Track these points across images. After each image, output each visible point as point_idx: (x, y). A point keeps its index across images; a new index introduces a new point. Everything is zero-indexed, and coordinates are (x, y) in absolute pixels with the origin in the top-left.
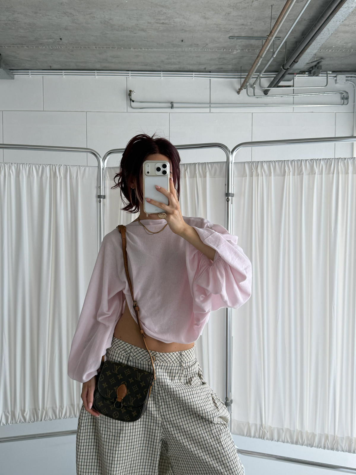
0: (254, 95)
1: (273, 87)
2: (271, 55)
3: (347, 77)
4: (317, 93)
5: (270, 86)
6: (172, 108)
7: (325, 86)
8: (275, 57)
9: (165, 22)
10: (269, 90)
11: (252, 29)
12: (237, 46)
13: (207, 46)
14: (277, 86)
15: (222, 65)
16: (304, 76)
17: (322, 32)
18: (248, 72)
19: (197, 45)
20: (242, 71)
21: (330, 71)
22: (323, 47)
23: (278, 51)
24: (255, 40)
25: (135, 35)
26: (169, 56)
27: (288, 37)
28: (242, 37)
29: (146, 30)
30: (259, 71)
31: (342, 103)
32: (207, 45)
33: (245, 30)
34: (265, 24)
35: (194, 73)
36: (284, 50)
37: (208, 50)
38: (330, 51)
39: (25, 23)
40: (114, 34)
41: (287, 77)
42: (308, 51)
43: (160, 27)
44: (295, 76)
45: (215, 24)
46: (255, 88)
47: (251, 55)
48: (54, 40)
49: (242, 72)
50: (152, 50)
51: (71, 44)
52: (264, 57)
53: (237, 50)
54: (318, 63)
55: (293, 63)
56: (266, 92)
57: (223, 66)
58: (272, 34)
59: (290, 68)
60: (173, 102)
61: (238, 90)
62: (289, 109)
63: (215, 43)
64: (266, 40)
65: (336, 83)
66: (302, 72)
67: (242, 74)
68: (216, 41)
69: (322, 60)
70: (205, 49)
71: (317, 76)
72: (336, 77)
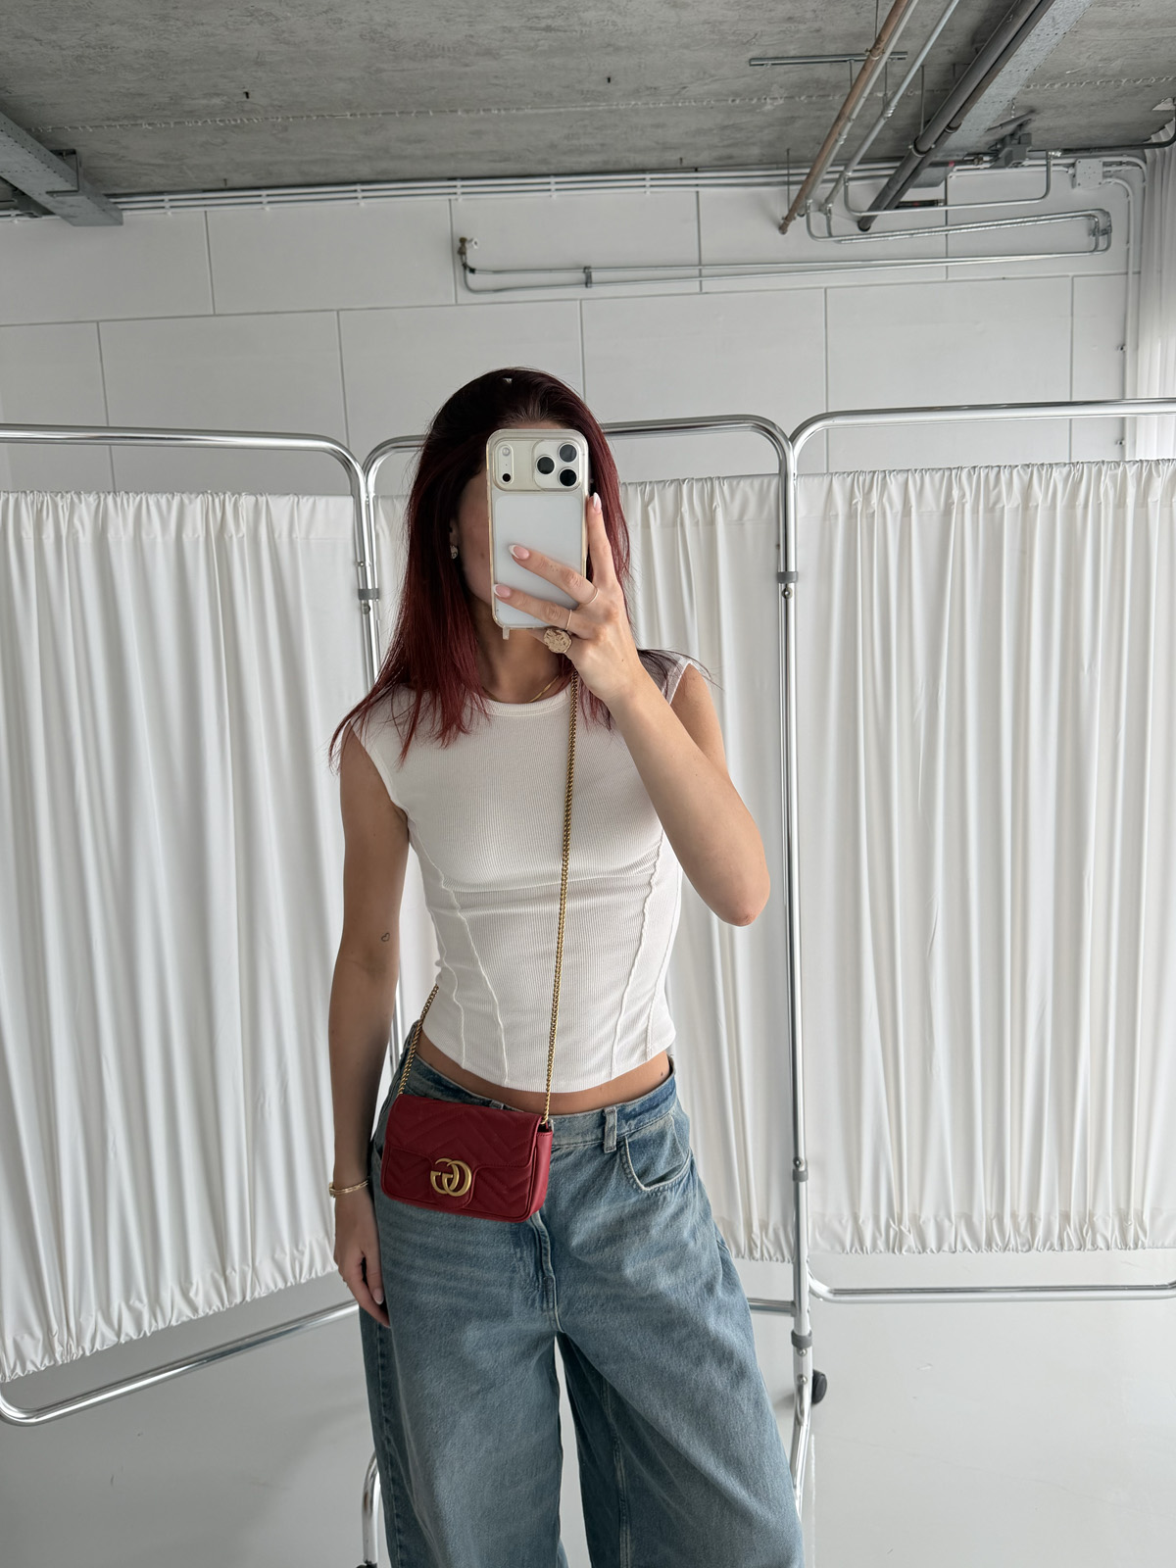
0: (830, 235)
1: (885, 209)
2: (878, 109)
3: (1105, 164)
4: (1018, 220)
5: (875, 206)
6: (587, 286)
7: (1043, 197)
8: (890, 113)
9: (553, 26)
10: (874, 217)
11: (818, 31)
12: (775, 85)
13: (683, 92)
14: (896, 204)
15: (729, 146)
16: (978, 169)
17: (1035, 32)
18: (811, 164)
19: (654, 91)
20: (790, 161)
21: (1055, 150)
22: (1040, 77)
23: (901, 97)
24: (828, 64)
25: (468, 69)
26: (571, 126)
27: (928, 54)
28: (787, 58)
29: (498, 54)
30: (845, 161)
31: (1093, 247)
32: (685, 88)
33: (797, 36)
34: (858, 13)
35: (648, 176)
36: (918, 93)
37: (687, 104)
38: (1056, 86)
39: (136, 52)
40: (403, 70)
41: (928, 173)
42: (991, 90)
43: (539, 40)
44: (952, 171)
45: (705, 22)
46: (833, 211)
47: (818, 113)
48: (225, 98)
49: (791, 165)
50: (521, 113)
51: (280, 107)
52: (858, 116)
53: (776, 98)
54: (1021, 126)
55: (944, 130)
56: (864, 225)
57: (734, 151)
58: (882, 45)
59: (936, 147)
60: (589, 268)
61: (782, 222)
62: (935, 271)
63: (707, 81)
64: (863, 63)
65: (1073, 186)
66: (974, 157)
67: (791, 172)
68: (712, 76)
69: (1032, 117)
70: (677, 103)
71: (1016, 167)
72: (1073, 165)
